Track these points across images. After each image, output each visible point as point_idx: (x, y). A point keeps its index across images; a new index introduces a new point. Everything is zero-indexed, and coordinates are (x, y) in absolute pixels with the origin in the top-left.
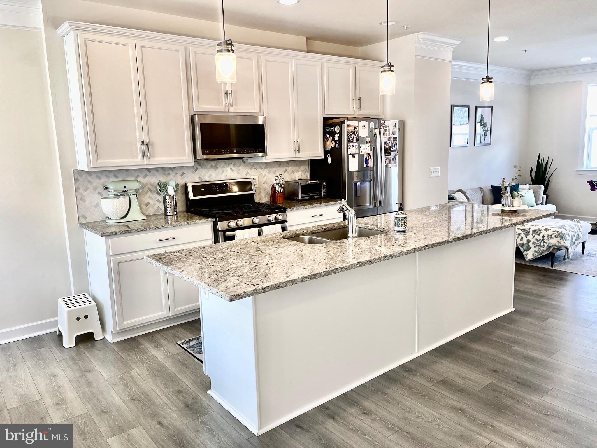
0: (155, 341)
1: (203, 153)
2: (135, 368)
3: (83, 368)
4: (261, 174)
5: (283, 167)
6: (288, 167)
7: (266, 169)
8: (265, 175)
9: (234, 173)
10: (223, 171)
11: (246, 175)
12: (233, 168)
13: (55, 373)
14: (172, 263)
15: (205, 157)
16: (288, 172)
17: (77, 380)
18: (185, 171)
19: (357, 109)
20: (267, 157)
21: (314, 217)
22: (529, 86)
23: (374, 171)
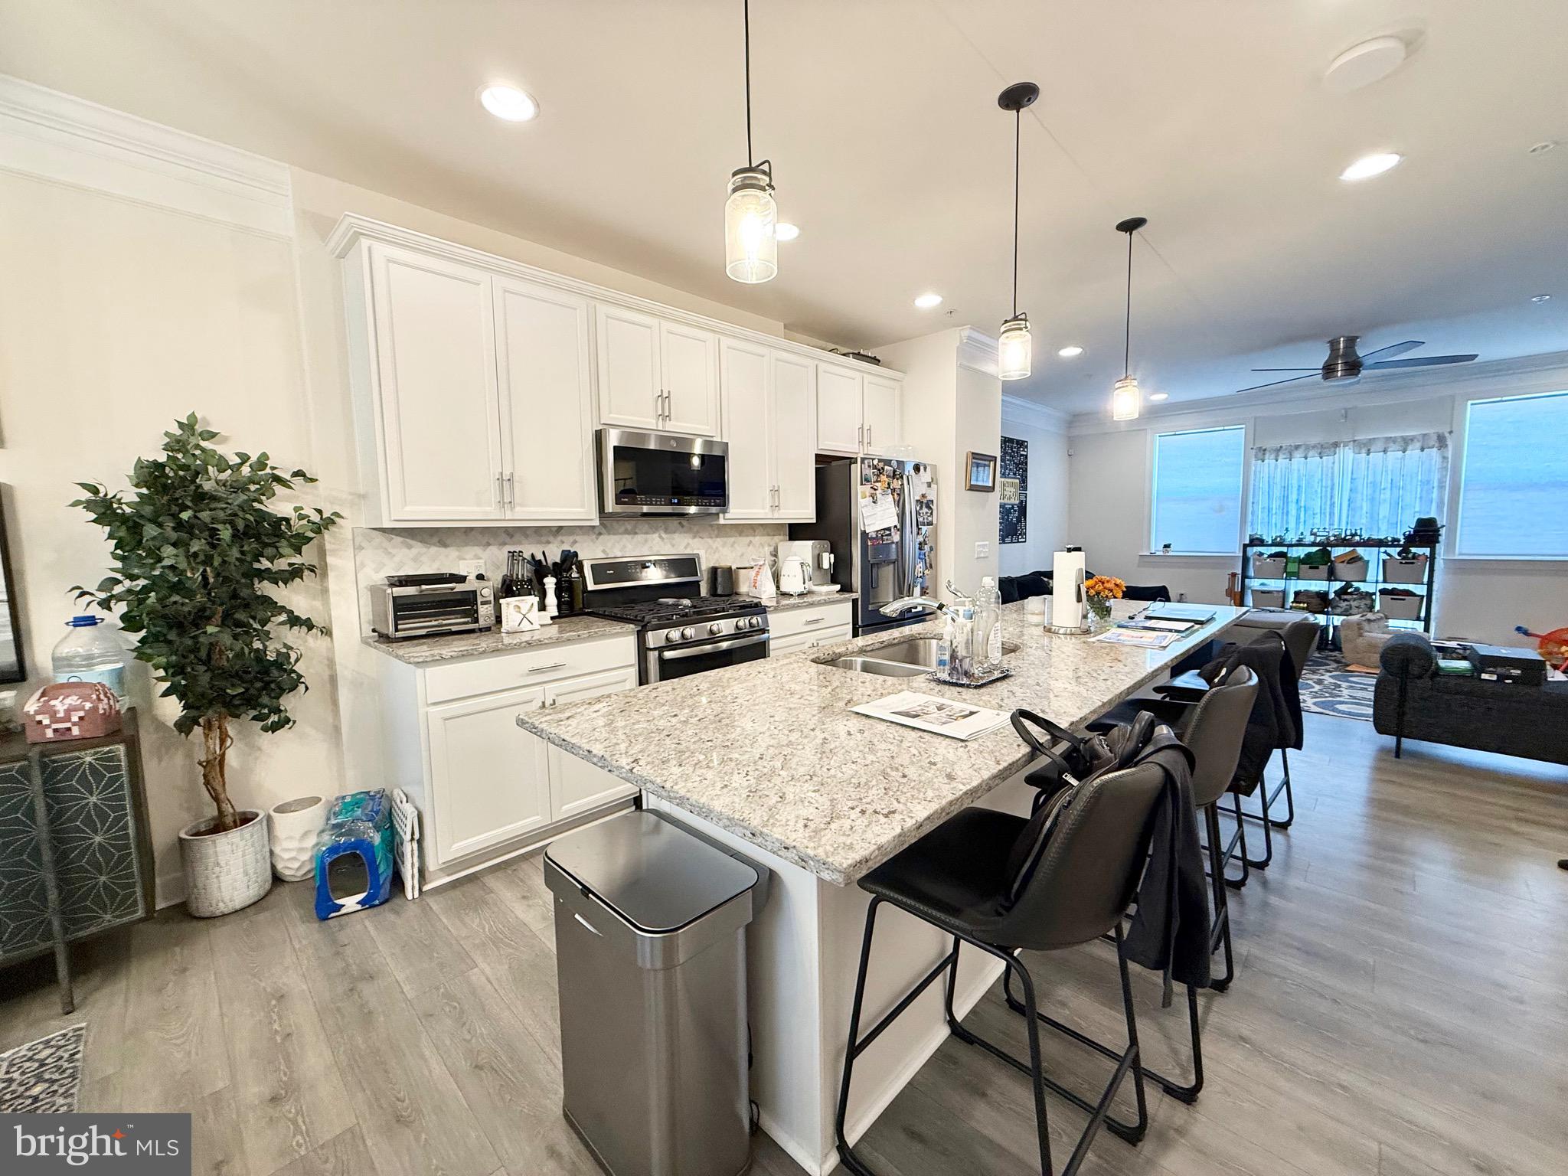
0: (522, 881)
1: (618, 502)
2: (479, 960)
3: (354, 966)
4: (710, 547)
5: (747, 536)
6: (754, 536)
7: (718, 539)
8: (717, 548)
9: (665, 544)
10: (646, 541)
11: (686, 548)
12: (664, 535)
13: (284, 988)
14: (597, 734)
15: (619, 509)
16: (754, 546)
17: (338, 1009)
18: (578, 538)
19: (865, 445)
20: (727, 516)
21: (809, 623)
22: (1069, 437)
23: (900, 545)
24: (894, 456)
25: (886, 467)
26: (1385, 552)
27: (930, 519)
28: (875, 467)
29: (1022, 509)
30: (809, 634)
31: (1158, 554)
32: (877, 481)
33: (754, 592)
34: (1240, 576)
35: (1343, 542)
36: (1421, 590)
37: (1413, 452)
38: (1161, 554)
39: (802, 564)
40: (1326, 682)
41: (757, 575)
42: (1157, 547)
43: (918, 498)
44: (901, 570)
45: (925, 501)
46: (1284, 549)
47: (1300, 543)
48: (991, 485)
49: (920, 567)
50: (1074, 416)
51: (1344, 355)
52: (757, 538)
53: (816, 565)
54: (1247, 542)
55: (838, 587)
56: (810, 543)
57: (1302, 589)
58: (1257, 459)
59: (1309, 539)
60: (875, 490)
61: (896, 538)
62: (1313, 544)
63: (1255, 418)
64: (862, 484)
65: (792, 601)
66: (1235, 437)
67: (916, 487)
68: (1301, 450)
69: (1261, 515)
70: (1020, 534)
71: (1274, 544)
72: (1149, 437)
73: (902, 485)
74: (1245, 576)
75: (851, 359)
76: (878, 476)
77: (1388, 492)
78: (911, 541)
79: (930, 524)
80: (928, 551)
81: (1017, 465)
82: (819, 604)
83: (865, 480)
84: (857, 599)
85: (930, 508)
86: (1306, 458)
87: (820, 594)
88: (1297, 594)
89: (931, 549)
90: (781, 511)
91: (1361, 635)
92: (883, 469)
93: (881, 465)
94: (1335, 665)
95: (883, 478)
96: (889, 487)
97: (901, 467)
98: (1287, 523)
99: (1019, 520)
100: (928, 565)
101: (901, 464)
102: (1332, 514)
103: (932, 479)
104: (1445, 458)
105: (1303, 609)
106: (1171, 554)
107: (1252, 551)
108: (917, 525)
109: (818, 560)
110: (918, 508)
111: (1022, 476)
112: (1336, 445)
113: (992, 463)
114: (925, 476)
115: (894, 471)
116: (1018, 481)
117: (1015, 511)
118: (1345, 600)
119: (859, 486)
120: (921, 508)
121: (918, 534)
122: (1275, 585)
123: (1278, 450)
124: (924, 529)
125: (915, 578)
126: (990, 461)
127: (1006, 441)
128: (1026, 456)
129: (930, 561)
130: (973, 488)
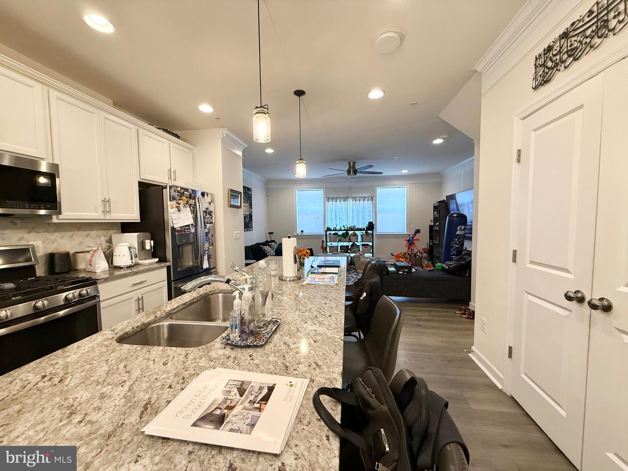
16: (91, 237)
19: (173, 180)
20: (60, 217)
21: (134, 285)
22: (266, 189)
23: (195, 234)
24: (190, 187)
25: (185, 192)
26: (362, 232)
27: (211, 220)
28: (178, 192)
29: (251, 216)
30: (136, 292)
31: (299, 234)
32: (180, 200)
33: (89, 268)
34: (325, 242)
35: (351, 229)
36: (371, 244)
37: (366, 201)
38: (300, 234)
39: (130, 248)
40: (354, 277)
41: (92, 257)
42: (299, 232)
43: (204, 210)
44: (196, 247)
45: (208, 211)
46: (337, 232)
47: (341, 230)
48: (239, 205)
49: (206, 245)
50: (268, 180)
51: (353, 168)
52: (94, 232)
53: (141, 247)
54: (326, 230)
55: (157, 260)
56: (136, 234)
57: (342, 245)
58: (327, 201)
59: (343, 228)
60: (179, 204)
61: (193, 230)
62: (344, 230)
63: (326, 187)
64: (170, 201)
65: (122, 272)
66: (320, 193)
67: (203, 205)
68: (339, 199)
69: (329, 220)
70: (250, 227)
71: (334, 230)
72: (294, 190)
73: (195, 202)
74: (326, 242)
75: (162, 131)
76: (181, 197)
77: (361, 213)
78: (201, 231)
79: (211, 223)
80: (210, 236)
81: (248, 198)
82: (143, 272)
83: (172, 198)
84: (170, 266)
85: (211, 215)
86: (340, 201)
87: (144, 265)
88: (341, 247)
89: (212, 236)
90: (112, 214)
91: (359, 260)
92: (183, 193)
93: (182, 191)
94: (353, 271)
95: (184, 198)
96: (187, 203)
97: (194, 193)
98: (337, 223)
99: (250, 221)
100: (211, 244)
101: (194, 191)
102: (348, 220)
103: (211, 201)
104: (373, 203)
105: (343, 252)
106: (304, 234)
107: (328, 232)
108: (205, 224)
109: (142, 245)
110: (204, 215)
111: (250, 203)
112: (348, 198)
113: (240, 195)
114: (208, 199)
115: (190, 195)
116: (248, 205)
117: (248, 217)
118: (353, 248)
119: (169, 202)
120: (206, 215)
121: (205, 228)
122: (335, 244)
123: (333, 198)
124: (208, 225)
125: (205, 251)
126: (239, 194)
127: (244, 187)
128: (251, 194)
129: (212, 241)
130: (232, 206)
